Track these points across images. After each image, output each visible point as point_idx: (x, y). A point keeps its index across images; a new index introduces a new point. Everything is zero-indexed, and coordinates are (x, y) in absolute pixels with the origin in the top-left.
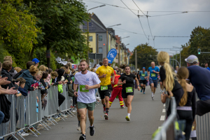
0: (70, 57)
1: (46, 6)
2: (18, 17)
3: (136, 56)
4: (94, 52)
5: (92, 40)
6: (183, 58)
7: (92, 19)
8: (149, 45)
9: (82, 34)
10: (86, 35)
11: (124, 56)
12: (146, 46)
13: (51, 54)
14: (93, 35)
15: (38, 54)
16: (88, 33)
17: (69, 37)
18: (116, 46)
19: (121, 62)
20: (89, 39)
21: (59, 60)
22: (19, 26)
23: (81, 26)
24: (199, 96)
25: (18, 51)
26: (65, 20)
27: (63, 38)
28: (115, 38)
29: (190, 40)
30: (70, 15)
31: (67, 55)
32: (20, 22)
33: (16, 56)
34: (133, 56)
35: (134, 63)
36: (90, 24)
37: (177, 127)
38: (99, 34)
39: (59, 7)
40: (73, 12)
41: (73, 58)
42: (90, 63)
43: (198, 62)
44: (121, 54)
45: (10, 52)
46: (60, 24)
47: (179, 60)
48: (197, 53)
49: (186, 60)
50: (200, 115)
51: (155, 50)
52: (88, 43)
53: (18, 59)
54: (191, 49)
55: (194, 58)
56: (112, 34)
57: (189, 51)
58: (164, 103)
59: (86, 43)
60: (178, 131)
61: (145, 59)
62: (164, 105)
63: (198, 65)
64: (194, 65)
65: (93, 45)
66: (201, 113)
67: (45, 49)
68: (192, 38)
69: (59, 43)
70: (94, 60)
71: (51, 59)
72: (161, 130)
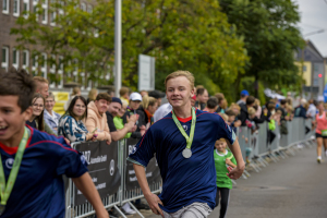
0: (280, 89)
1: (256, 31)
2: (225, 43)
4: (308, 84)
7: (308, 48)
9: (296, 64)
14: (308, 65)
20: (304, 69)
21: (269, 93)
22: (225, 52)
23: (295, 55)
26: (276, 46)
27: (273, 67)
31: (277, 87)
32: (226, 48)
39: (271, 31)
40: (285, 38)
41: (283, 91)
45: (215, 82)
59: (300, 74)
65: (307, 76)
67: (253, 79)
71: (260, 91)
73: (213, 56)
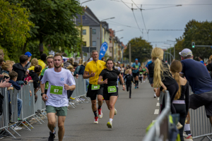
3: (130, 50)
5: (85, 34)
6: (178, 51)
8: (143, 39)
10: (80, 29)
11: (118, 50)
13: (44, 47)
15: (31, 48)
16: (81, 27)
17: (63, 30)
18: (110, 39)
19: (115, 56)
24: (193, 90)
25: (11, 44)
28: (109, 31)
29: (185, 34)
30: (64, 8)
33: (8, 49)
34: (127, 50)
35: (127, 57)
36: (84, 18)
37: (171, 121)
38: (93, 28)
42: (84, 57)
43: (192, 55)
44: (115, 48)
46: (53, 17)
47: (173, 54)
48: (191, 46)
49: (180, 53)
50: (194, 109)
51: (149, 43)
52: (82, 36)
53: (11, 52)
54: (185, 42)
55: (188, 51)
56: (105, 27)
57: (183, 45)
58: (158, 96)
60: (171, 125)
61: (139, 53)
62: (158, 99)
63: (192, 59)
64: (188, 59)
66: (195, 107)
68: (186, 31)
69: (52, 37)
70: (88, 54)
72: (154, 124)
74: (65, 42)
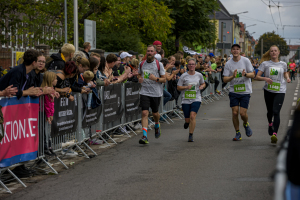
12: (272, 34)
13: (180, 44)
17: (198, 28)
18: (240, 34)
21: (186, 49)
34: (259, 45)
51: (282, 39)
67: (174, 38)
69: (189, 33)
73: (144, 20)
74: (201, 38)
